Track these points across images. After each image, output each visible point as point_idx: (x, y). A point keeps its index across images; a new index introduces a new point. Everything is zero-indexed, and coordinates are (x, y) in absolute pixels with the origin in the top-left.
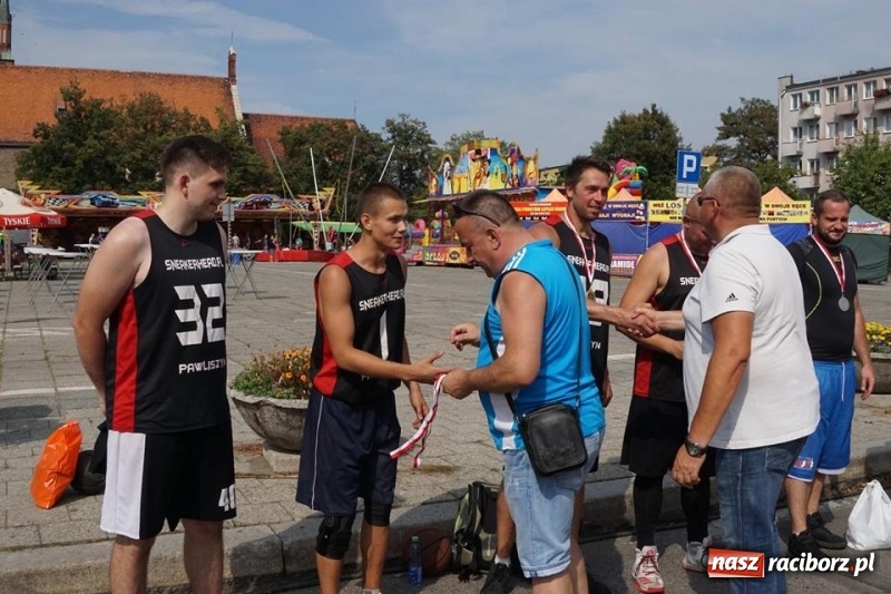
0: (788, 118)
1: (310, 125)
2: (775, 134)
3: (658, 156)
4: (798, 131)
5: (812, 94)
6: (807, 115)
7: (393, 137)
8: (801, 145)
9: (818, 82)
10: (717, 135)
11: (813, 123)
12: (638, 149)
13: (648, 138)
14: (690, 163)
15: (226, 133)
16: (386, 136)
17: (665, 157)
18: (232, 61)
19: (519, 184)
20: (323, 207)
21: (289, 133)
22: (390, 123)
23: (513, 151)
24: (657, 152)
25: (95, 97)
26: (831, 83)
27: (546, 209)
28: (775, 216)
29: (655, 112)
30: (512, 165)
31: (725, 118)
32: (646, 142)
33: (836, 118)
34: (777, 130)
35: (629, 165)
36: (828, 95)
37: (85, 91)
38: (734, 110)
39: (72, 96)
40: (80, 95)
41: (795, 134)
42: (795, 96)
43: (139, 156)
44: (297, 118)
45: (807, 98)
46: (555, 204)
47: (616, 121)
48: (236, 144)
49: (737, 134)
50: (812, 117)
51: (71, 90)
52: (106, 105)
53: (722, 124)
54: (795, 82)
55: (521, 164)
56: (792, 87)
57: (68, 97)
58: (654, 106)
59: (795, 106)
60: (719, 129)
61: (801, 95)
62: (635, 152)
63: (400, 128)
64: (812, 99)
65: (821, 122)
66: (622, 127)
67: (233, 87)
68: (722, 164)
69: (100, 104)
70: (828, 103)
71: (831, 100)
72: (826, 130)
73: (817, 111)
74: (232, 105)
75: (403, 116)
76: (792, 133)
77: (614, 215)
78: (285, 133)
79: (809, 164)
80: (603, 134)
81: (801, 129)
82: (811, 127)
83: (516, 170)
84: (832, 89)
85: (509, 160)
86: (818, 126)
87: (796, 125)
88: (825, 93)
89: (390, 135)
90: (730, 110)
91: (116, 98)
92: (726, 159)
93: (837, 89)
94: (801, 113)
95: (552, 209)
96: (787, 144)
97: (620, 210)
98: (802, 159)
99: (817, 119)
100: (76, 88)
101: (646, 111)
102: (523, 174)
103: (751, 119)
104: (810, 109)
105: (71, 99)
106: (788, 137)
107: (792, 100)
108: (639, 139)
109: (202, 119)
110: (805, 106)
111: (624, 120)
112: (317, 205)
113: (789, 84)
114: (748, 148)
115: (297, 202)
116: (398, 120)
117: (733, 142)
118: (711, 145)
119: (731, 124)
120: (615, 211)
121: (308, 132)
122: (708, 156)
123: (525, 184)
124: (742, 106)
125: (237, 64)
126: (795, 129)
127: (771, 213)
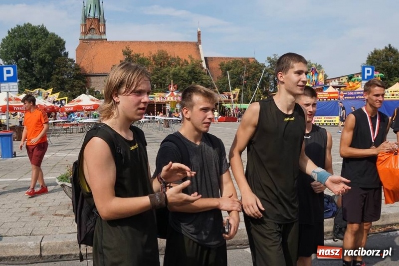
1: (233, 61)
3: (393, 69)
7: (271, 65)
12: (383, 65)
13: (388, 60)
14: (369, 72)
15: (193, 66)
16: (267, 64)
18: (199, 35)
19: (316, 84)
20: (234, 97)
21: (223, 65)
22: (269, 59)
23: (313, 69)
24: (392, 67)
25: (136, 53)
27: (325, 95)
29: (390, 48)
30: (312, 75)
32: (387, 62)
37: (132, 51)
39: (127, 53)
40: (130, 52)
43: (156, 78)
44: (228, 58)
46: (330, 93)
47: (372, 53)
48: (198, 71)
51: (126, 50)
52: (141, 56)
55: (316, 75)
57: (125, 53)
58: (390, 45)
62: (381, 67)
63: (273, 61)
66: (375, 56)
67: (200, 46)
69: (139, 56)
74: (199, 53)
75: (275, 55)
77: (357, 97)
78: (222, 65)
83: (314, 78)
85: (311, 73)
89: (269, 64)
91: (145, 53)
95: (328, 95)
97: (360, 95)
100: (128, 49)
101: (386, 48)
102: (317, 79)
105: (126, 54)
108: (384, 61)
109: (185, 60)
111: (376, 52)
112: (232, 97)
115: (223, 95)
116: (273, 57)
120: (357, 95)
121: (232, 64)
123: (318, 84)
125: (201, 35)
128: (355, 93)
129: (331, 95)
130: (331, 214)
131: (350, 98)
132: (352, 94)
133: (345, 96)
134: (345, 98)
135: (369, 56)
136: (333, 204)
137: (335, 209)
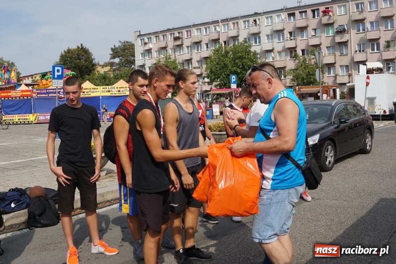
0: (139, 49)
2: (134, 56)
3: (84, 67)
4: (143, 55)
5: (148, 38)
6: (147, 47)
8: (145, 60)
9: (150, 34)
10: (110, 58)
11: (149, 51)
12: (75, 64)
13: (80, 59)
14: (58, 71)
17: (87, 68)
19: (8, 82)
23: (5, 67)
24: (83, 65)
26: (156, 34)
27: (18, 94)
28: (121, 92)
29: (82, 47)
31: (112, 49)
32: (78, 61)
33: (159, 49)
34: (134, 54)
35: (68, 72)
36: (155, 39)
38: (117, 46)
41: (142, 56)
42: (141, 40)
45: (147, 41)
46: (22, 91)
47: (65, 52)
49: (119, 57)
50: (148, 48)
53: (112, 53)
54: (141, 34)
55: (8, 73)
56: (140, 35)
58: (82, 45)
59: (142, 44)
60: (110, 54)
61: (144, 39)
62: (73, 65)
64: (149, 41)
65: (152, 51)
66: (68, 54)
68: (112, 70)
70: (155, 42)
71: (156, 41)
72: (155, 54)
73: (151, 46)
76: (141, 55)
79: (148, 69)
80: (59, 58)
81: (144, 53)
82: (149, 53)
83: (6, 76)
84: (157, 36)
85: (3, 71)
86: (151, 52)
87: (142, 52)
88: (153, 38)
90: (115, 46)
92: (114, 68)
93: (159, 36)
94: (144, 47)
95: (21, 94)
96: (139, 60)
97: (53, 93)
98: (145, 66)
99: (151, 49)
101: (78, 47)
102: (10, 78)
103: (124, 50)
104: (147, 45)
106: (139, 57)
107: (140, 41)
108: (76, 60)
110: (146, 44)
111: (69, 51)
113: (139, 34)
114: (123, 62)
117: (117, 60)
118: (107, 62)
119: (115, 53)
122: (106, 66)
123: (11, 82)
124: (120, 44)
126: (142, 54)
127: (119, 91)
128: (48, 91)
129: (24, 93)
130: (24, 205)
131: (43, 95)
132: (45, 92)
133: (38, 93)
134: (38, 96)
135: (62, 54)
136: (26, 196)
137: (28, 200)
